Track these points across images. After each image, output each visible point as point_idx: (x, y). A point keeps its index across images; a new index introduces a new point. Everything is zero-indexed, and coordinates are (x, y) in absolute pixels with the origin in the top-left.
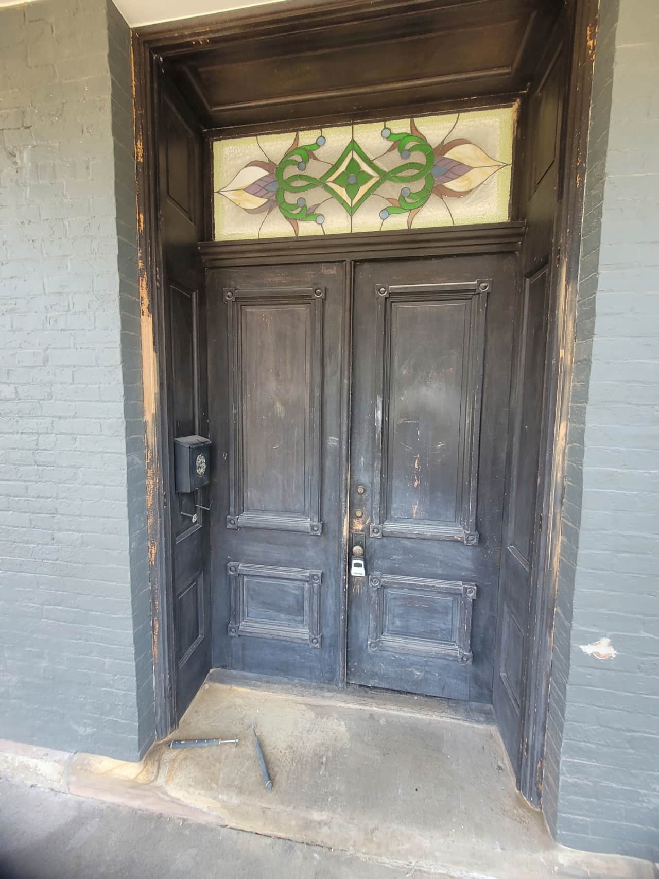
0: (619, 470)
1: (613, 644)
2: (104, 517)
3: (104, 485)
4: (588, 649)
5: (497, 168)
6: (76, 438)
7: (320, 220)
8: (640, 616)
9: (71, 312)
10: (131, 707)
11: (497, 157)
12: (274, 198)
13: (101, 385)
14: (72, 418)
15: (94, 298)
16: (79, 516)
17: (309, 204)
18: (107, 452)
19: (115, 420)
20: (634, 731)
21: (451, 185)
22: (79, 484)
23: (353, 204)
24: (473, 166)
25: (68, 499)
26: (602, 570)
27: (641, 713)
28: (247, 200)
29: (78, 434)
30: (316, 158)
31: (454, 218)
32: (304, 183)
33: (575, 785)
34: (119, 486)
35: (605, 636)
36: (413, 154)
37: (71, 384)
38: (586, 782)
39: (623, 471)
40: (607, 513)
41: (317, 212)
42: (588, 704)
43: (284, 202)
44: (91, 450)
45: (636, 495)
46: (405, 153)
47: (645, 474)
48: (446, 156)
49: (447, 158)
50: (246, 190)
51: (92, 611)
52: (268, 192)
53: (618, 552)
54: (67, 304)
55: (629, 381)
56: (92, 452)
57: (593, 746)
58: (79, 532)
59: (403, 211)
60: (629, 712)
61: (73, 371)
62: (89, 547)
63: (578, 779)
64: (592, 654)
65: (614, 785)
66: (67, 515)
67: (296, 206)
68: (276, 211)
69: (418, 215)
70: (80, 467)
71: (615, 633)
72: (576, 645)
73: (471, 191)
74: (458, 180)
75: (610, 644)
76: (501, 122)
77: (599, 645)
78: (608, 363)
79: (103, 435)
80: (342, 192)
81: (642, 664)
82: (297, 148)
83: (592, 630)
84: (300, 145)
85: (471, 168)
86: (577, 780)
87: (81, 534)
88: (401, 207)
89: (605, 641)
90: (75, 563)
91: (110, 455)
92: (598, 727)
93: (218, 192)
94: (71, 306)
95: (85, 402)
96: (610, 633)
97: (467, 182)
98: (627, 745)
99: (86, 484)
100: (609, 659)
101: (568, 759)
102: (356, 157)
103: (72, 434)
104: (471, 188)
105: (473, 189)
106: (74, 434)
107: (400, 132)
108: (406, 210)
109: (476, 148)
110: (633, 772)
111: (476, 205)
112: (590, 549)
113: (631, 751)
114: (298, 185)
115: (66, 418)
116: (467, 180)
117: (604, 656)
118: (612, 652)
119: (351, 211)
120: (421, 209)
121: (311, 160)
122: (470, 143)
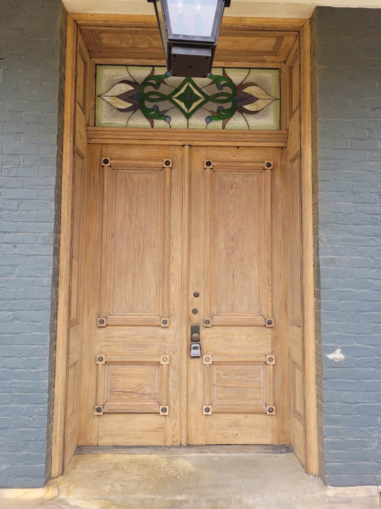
0: (336, 257)
1: (342, 352)
2: (33, 299)
3: (35, 277)
4: (331, 356)
5: (272, 100)
6: (16, 246)
7: (168, 119)
8: (353, 335)
9: (21, 166)
10: (42, 440)
11: (272, 94)
12: (138, 103)
13: (39, 212)
14: (14, 233)
15: (39, 159)
16: (13, 299)
17: (161, 109)
18: (39, 255)
19: (47, 234)
20: (358, 403)
21: (248, 107)
22: (16, 277)
23: (189, 112)
24: (259, 98)
25: (5, 288)
26: (333, 311)
27: (361, 391)
28: (120, 104)
29: (18, 244)
30: (165, 83)
31: (250, 126)
32: (157, 97)
33: (332, 443)
34: (46, 277)
35: (338, 348)
36: (224, 88)
37: (16, 211)
38: (337, 440)
39: (338, 257)
40: (333, 279)
41: (166, 114)
42: (334, 390)
43: (144, 106)
44: (27, 253)
45: (345, 269)
46: (220, 87)
47: (348, 259)
48: (244, 91)
49: (244, 92)
50: (119, 97)
51: (16, 368)
52: (134, 100)
53: (340, 300)
54: (19, 162)
55: (336, 213)
56: (28, 255)
57: (339, 416)
58: (12, 311)
59: (220, 119)
60: (355, 391)
61: (19, 203)
62: (18, 322)
63: (333, 438)
64: (333, 359)
65: (352, 439)
66: (4, 299)
67: (152, 110)
68: (139, 112)
69: (229, 122)
70: (17, 266)
71: (343, 345)
72: (325, 355)
73: (258, 111)
74: (251, 105)
75: (341, 352)
76: (273, 76)
77: (335, 354)
78: (326, 204)
79: (37, 243)
80: (182, 105)
81: (358, 362)
82: (153, 76)
83: (332, 345)
84: (155, 74)
85: (258, 99)
86: (333, 440)
87: (13, 313)
88: (218, 117)
89: (338, 351)
90: (5, 334)
91: (41, 257)
92: (340, 403)
93: (99, 96)
94: (21, 163)
95: (26, 222)
96: (340, 346)
97: (256, 106)
98: (356, 413)
99: (21, 277)
100: (341, 361)
101: (327, 427)
102: (190, 85)
103: (13, 243)
104: (258, 110)
105: (260, 110)
106: (15, 243)
107: (216, 75)
108: (221, 119)
109: (260, 88)
110: (360, 428)
111: (261, 119)
112: (327, 299)
113: (358, 416)
114: (154, 98)
115: (10, 233)
116: (256, 105)
117: (339, 360)
118: (342, 357)
119: (188, 116)
120: (230, 119)
121: (162, 84)
122: (257, 85)
